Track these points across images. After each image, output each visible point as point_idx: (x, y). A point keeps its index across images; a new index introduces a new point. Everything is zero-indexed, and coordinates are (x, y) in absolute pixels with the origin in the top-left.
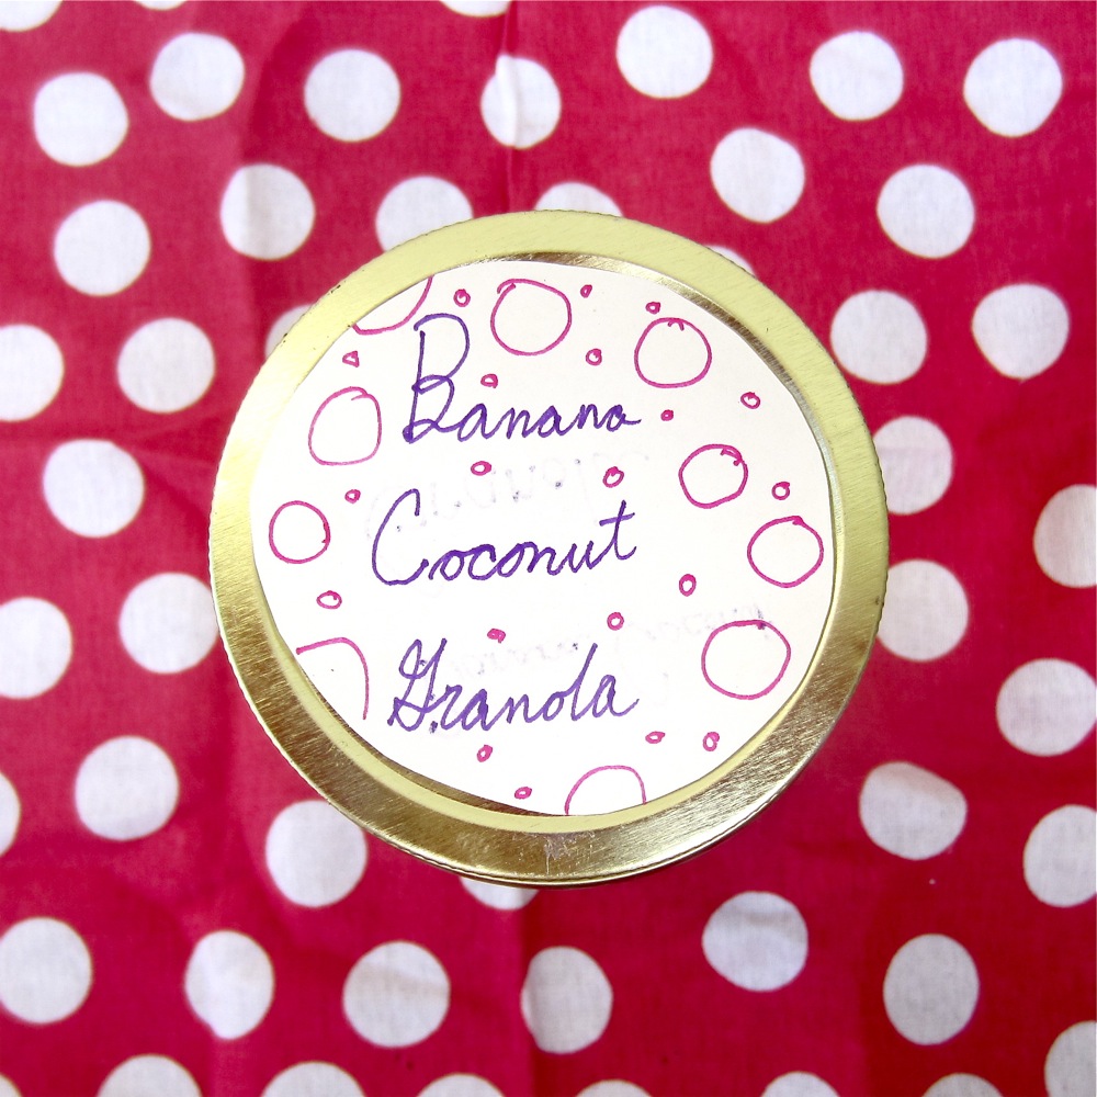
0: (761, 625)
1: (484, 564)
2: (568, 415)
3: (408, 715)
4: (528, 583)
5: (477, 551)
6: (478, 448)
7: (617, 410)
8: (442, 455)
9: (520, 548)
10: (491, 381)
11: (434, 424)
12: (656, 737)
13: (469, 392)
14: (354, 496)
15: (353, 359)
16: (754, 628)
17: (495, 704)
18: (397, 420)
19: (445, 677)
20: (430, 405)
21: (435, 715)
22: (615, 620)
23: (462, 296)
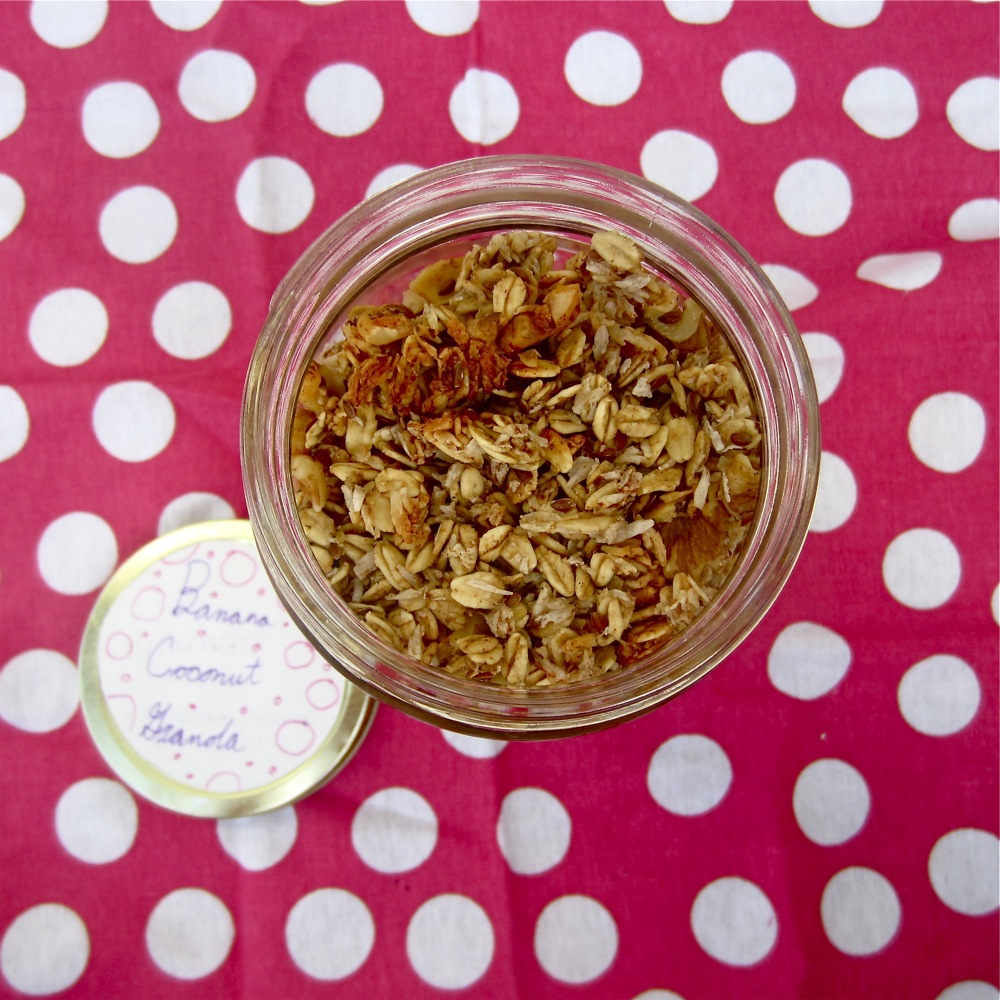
0: (305, 723)
1: (194, 675)
2: (244, 615)
3: (149, 733)
4: (210, 686)
5: (192, 669)
6: (202, 624)
7: (265, 619)
8: (186, 625)
9: (210, 672)
10: (214, 595)
11: (186, 610)
12: (250, 764)
13: (204, 598)
14: (145, 635)
15: (158, 574)
16: (301, 726)
17: (186, 736)
18: (171, 605)
19: (167, 720)
20: (186, 600)
21: (160, 736)
22: (244, 710)
23: (211, 554)
